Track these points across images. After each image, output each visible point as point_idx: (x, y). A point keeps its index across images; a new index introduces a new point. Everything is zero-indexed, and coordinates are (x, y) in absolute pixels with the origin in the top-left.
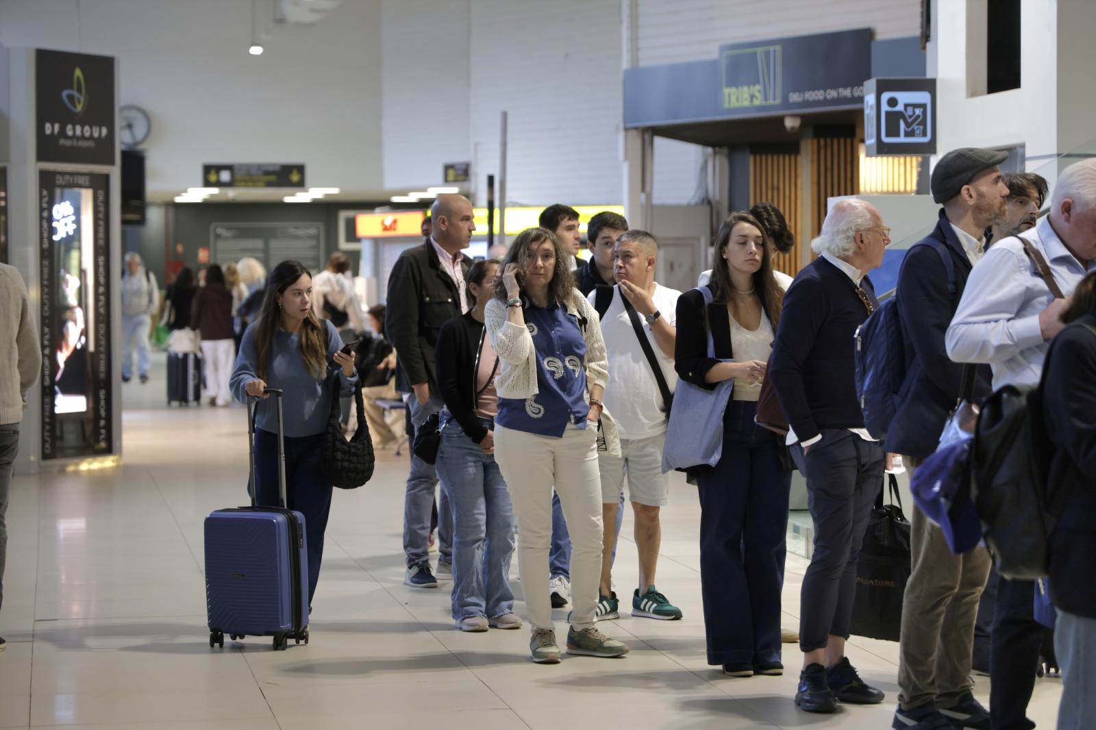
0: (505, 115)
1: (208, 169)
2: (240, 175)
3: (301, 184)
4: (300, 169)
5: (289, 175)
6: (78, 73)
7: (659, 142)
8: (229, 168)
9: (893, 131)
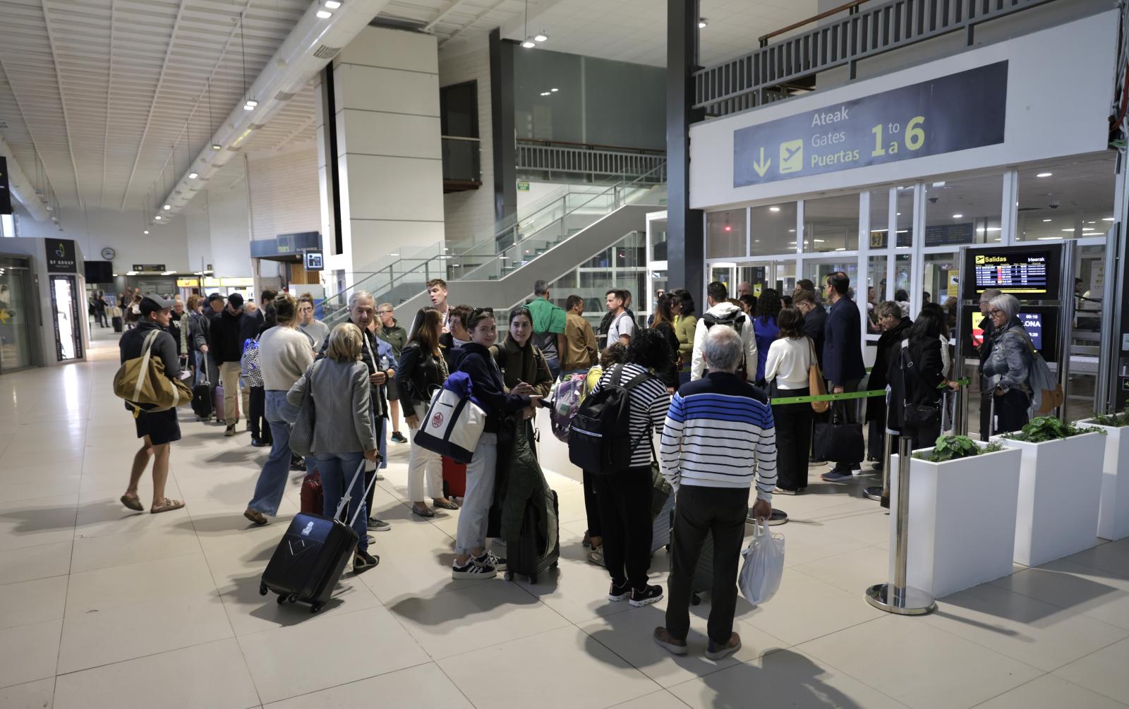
0: (203, 258)
1: (134, 266)
2: (144, 268)
3: (164, 270)
4: (164, 266)
5: (161, 268)
6: (61, 245)
7: (262, 261)
8: (141, 266)
9: (311, 264)
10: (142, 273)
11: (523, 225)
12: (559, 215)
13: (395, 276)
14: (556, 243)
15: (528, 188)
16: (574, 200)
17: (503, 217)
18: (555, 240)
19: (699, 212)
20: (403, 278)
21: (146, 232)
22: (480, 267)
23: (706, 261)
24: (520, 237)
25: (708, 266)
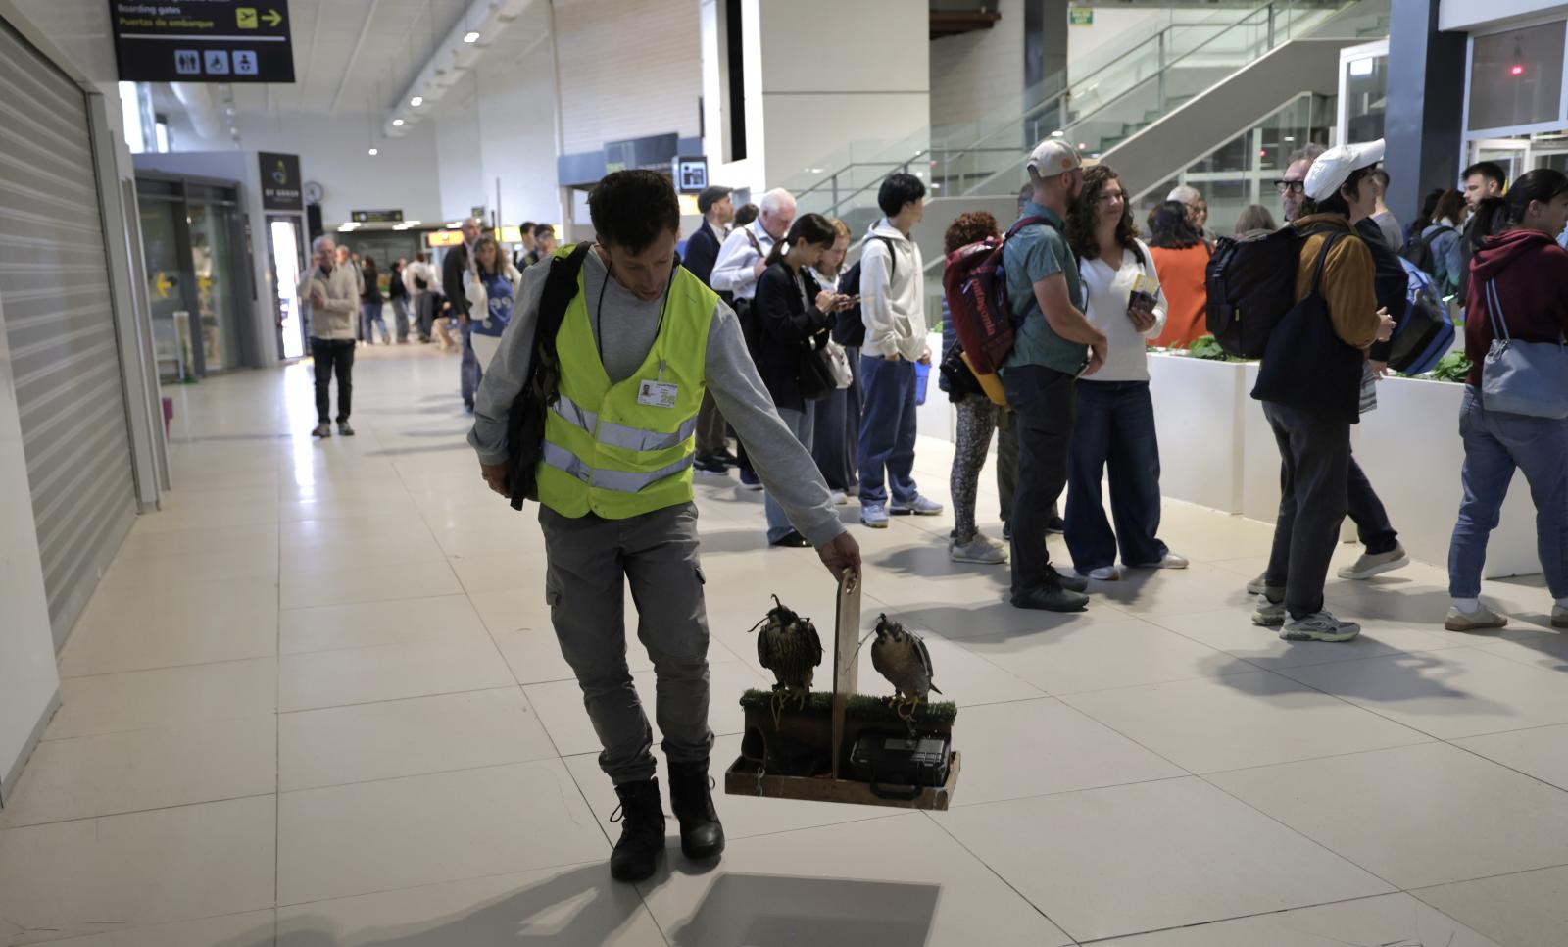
0: (498, 181)
1: (354, 214)
2: (371, 216)
3: (401, 220)
4: (400, 212)
5: (395, 215)
6: (281, 163)
7: (576, 193)
8: (365, 212)
9: (687, 182)
10: (367, 226)
11: (1077, 94)
12: (1150, 69)
13: (841, 196)
14: (1140, 125)
15: (1090, 20)
16: (1178, 40)
17: (1040, 78)
18: (1140, 120)
19: (1459, 36)
20: (855, 199)
21: (373, 152)
22: (991, 178)
23: (1466, 135)
24: (1071, 116)
25: (1470, 144)
